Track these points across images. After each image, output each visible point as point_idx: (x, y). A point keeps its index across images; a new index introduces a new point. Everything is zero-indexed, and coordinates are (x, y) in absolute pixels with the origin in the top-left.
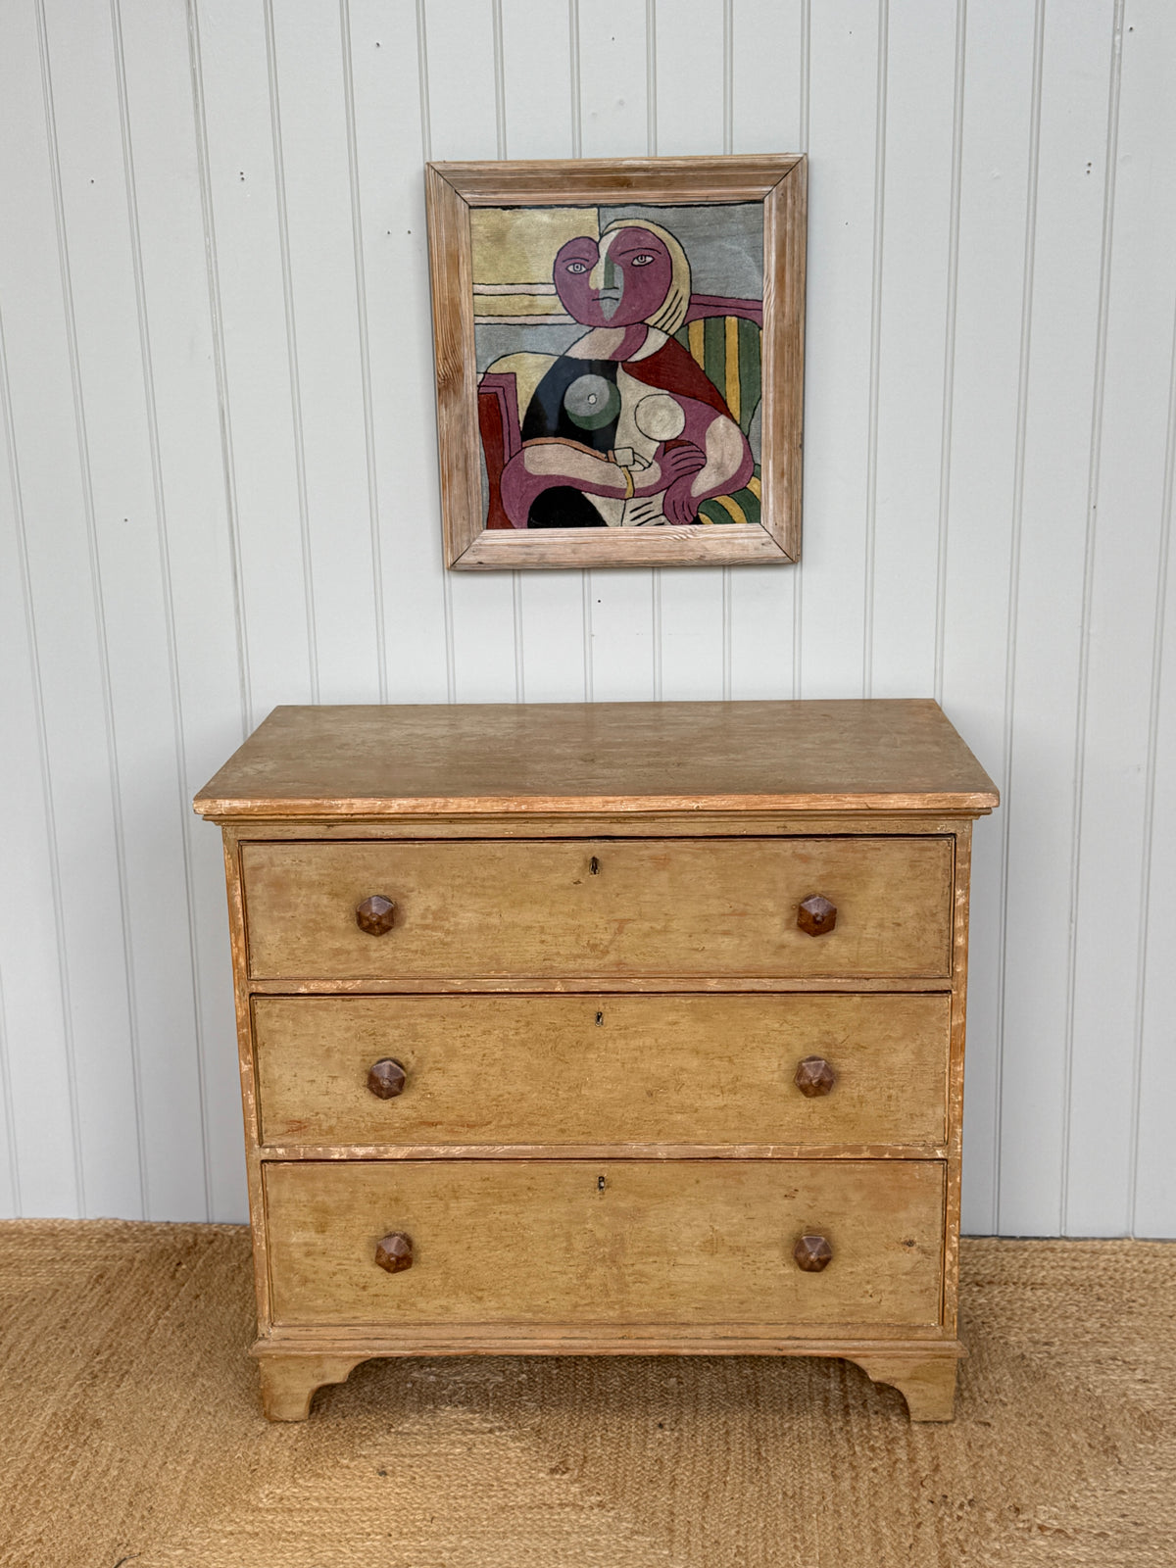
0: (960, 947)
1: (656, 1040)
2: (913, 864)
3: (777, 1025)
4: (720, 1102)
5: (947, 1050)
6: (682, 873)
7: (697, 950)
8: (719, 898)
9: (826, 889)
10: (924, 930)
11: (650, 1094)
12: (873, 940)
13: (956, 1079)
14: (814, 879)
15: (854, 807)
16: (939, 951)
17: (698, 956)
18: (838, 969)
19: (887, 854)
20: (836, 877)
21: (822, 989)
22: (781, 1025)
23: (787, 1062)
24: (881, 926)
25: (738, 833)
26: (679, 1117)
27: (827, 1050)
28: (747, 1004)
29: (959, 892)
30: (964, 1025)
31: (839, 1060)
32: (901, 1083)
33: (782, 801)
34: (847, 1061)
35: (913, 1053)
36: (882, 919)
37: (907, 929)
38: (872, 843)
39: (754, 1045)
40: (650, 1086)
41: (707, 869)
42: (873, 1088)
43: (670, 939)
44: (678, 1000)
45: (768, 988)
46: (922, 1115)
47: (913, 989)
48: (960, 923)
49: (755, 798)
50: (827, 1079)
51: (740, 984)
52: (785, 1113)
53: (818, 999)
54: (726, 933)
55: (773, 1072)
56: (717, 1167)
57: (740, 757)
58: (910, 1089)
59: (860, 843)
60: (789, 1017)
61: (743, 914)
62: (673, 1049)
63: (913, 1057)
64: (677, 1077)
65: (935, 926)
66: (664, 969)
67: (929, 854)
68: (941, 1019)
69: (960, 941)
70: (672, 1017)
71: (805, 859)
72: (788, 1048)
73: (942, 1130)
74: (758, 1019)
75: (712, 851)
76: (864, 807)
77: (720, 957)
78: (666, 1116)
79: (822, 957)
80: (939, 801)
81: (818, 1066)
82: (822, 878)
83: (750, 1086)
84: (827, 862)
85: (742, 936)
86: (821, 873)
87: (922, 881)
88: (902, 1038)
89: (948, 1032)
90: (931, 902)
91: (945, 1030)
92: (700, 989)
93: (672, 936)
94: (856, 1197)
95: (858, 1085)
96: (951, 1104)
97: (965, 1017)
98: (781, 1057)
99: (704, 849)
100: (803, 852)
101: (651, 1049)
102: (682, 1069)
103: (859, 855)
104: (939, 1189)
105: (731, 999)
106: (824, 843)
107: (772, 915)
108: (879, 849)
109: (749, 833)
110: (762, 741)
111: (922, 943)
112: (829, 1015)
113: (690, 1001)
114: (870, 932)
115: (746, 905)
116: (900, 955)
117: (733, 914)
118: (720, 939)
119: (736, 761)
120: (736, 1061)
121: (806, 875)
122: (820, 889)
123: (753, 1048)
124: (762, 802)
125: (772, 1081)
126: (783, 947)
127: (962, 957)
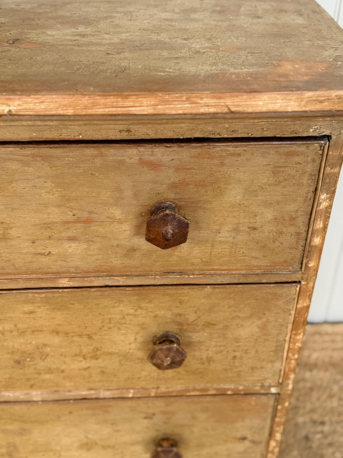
0: (316, 246)
1: (15, 325)
2: (276, 171)
3: (131, 311)
4: (84, 364)
5: (290, 327)
6: (12, 182)
7: (43, 254)
8: (59, 206)
9: (178, 196)
10: (281, 233)
11: (18, 362)
12: (227, 242)
13: (294, 343)
14: (164, 186)
15: (212, 110)
16: (293, 251)
17: (45, 260)
18: (191, 268)
19: (248, 160)
20: (187, 185)
21: (175, 283)
22: (136, 310)
23: (142, 337)
24: (236, 230)
25: (71, 137)
26: (48, 376)
27: (180, 327)
28: (101, 295)
29: (323, 196)
30: (308, 307)
31: (190, 334)
32: (246, 348)
33: (121, 104)
34: (197, 334)
35: (259, 327)
36: (239, 223)
37: (263, 232)
38: (230, 147)
39: (111, 325)
40: (17, 357)
41: (39, 177)
42: (221, 352)
43: (11, 246)
44: (30, 294)
45: (121, 283)
46: (262, 368)
47: (264, 281)
48: (319, 225)
49: (85, 100)
50: (178, 359)
51: (93, 281)
52: (142, 370)
53: (171, 290)
54: (72, 239)
55: (130, 344)
56: (86, 404)
57: (89, 30)
58: (253, 352)
59: (219, 147)
60: (143, 305)
61: (88, 221)
62: (33, 331)
63: (258, 330)
64: (41, 350)
65: (292, 229)
66: (10, 271)
67: (297, 159)
68: (288, 302)
69: (317, 241)
70: (28, 308)
71: (154, 166)
72: (142, 326)
73: (277, 377)
74: (113, 307)
75: (45, 158)
76: (225, 110)
77: (69, 259)
78: (36, 376)
79: (175, 258)
80: (321, 102)
81: (169, 350)
82: (173, 186)
83: (111, 354)
84: (178, 169)
85: (89, 241)
86: (172, 180)
87: (284, 187)
88: (251, 316)
89: (293, 312)
90: (292, 208)
91: (290, 310)
92: (53, 286)
93: (13, 243)
94: (202, 416)
95: (207, 350)
96: (288, 361)
97: (310, 301)
98: (137, 333)
99: (33, 156)
100: (152, 158)
101: (11, 332)
102: (45, 345)
103: (216, 161)
104: (270, 410)
105: (85, 292)
106: (175, 148)
107: (120, 222)
108: (239, 155)
109: (86, 138)
110: (118, 9)
111: (277, 244)
112: (181, 302)
113: (43, 295)
114: (225, 234)
115: (91, 212)
116: (254, 255)
117: (78, 221)
118: (66, 245)
119: (84, 36)
120: (94, 337)
121: (156, 183)
122: (171, 196)
123: (110, 328)
124: (95, 105)
125: (130, 349)
126: (133, 250)
127: (316, 255)
